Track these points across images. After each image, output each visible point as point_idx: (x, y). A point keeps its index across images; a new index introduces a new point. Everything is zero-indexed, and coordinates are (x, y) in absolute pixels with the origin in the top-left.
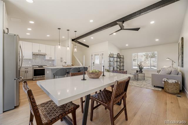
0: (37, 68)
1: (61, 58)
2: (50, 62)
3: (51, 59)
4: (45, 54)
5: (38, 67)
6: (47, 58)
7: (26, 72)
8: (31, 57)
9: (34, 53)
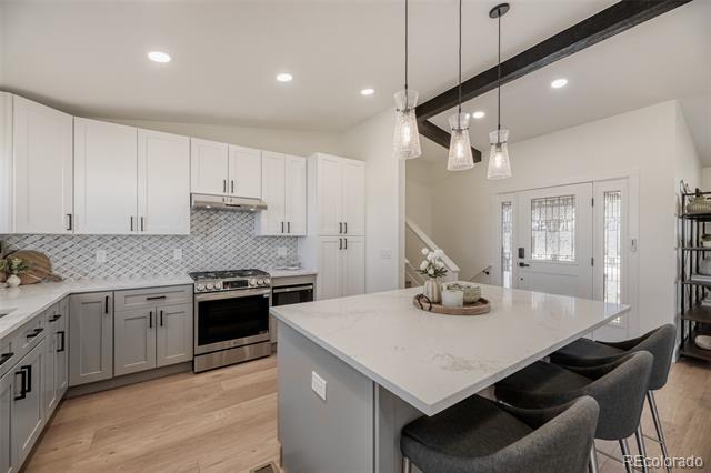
0: (218, 291)
1: (343, 228)
2: (282, 252)
3: (286, 234)
4: (257, 203)
5: (219, 284)
6: (268, 225)
7: (156, 321)
8: (181, 223)
9: (201, 198)
